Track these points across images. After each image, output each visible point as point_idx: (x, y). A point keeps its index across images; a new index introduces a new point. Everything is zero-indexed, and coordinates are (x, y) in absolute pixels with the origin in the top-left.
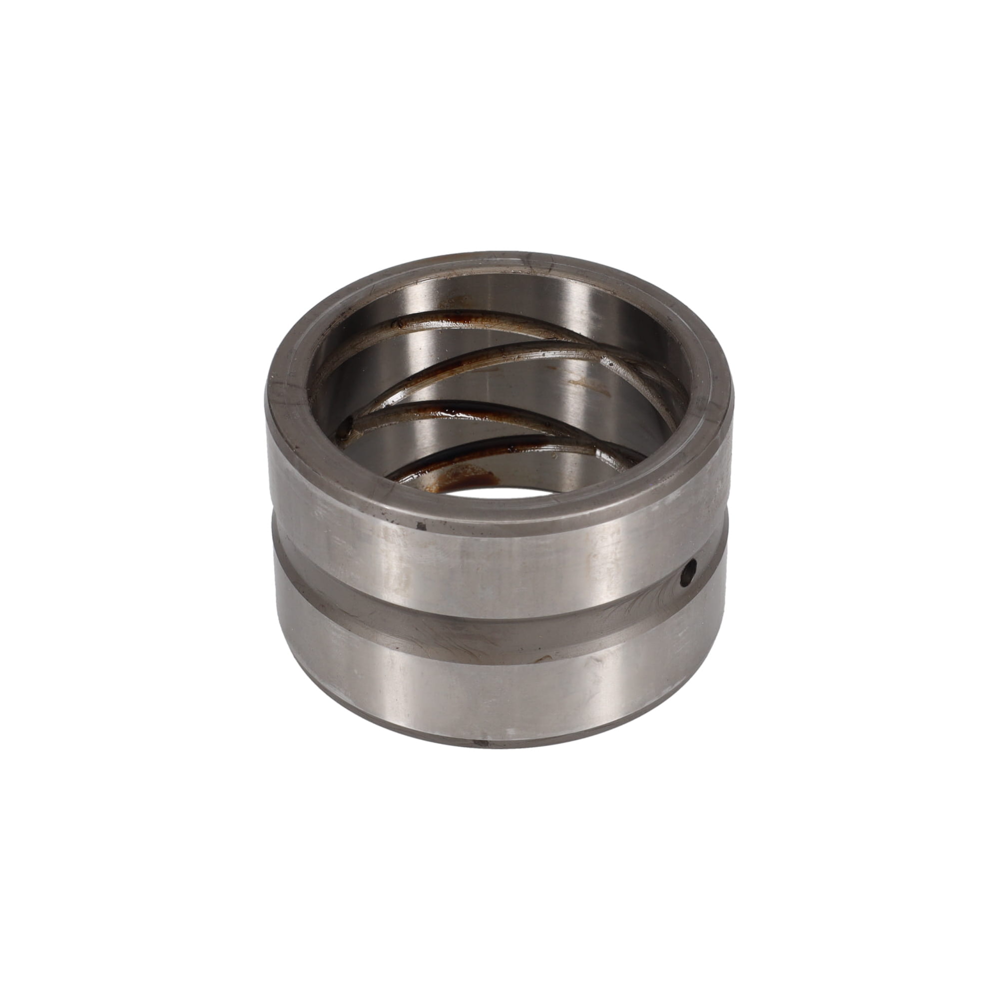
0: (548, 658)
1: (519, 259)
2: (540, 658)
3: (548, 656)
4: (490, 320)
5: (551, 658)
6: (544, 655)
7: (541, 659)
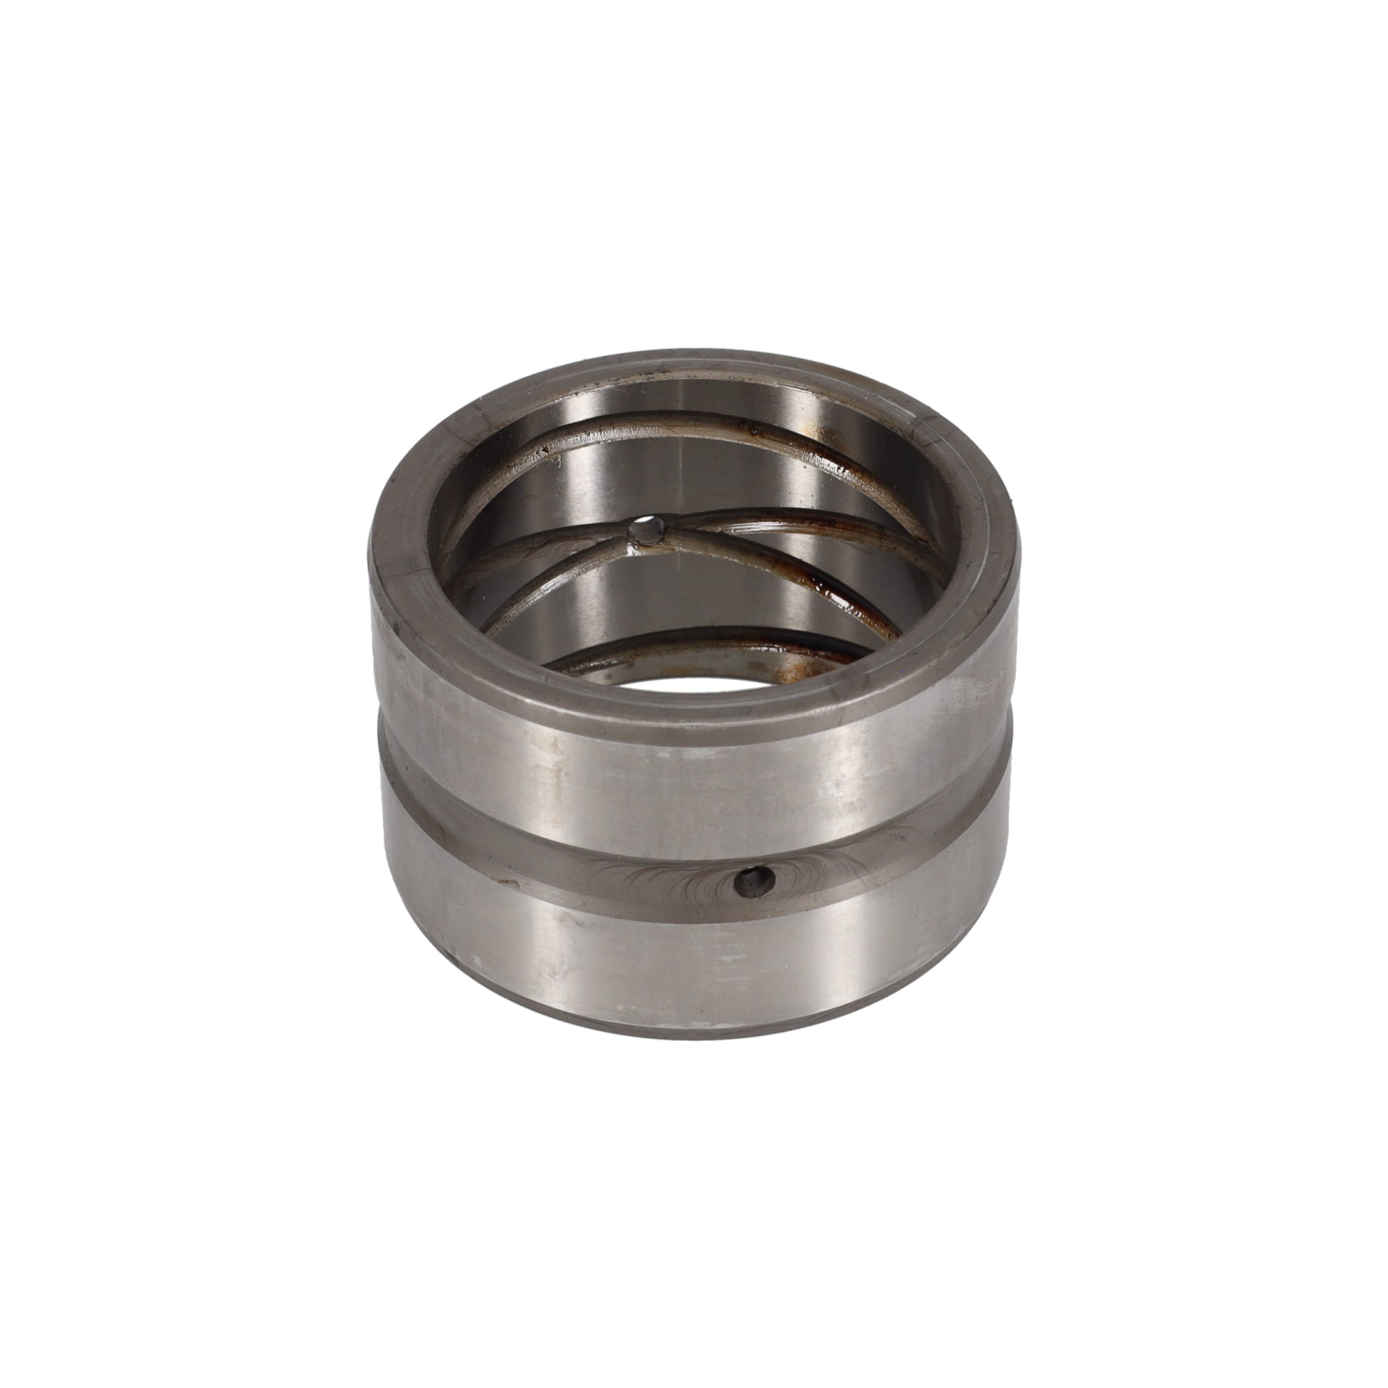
0: (514, 884)
1: (914, 416)
2: (507, 879)
3: (516, 883)
4: (870, 482)
5: (518, 886)
6: (512, 879)
7: (507, 882)
